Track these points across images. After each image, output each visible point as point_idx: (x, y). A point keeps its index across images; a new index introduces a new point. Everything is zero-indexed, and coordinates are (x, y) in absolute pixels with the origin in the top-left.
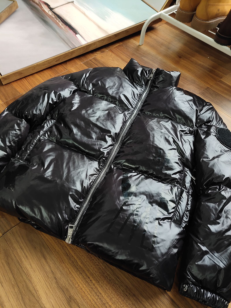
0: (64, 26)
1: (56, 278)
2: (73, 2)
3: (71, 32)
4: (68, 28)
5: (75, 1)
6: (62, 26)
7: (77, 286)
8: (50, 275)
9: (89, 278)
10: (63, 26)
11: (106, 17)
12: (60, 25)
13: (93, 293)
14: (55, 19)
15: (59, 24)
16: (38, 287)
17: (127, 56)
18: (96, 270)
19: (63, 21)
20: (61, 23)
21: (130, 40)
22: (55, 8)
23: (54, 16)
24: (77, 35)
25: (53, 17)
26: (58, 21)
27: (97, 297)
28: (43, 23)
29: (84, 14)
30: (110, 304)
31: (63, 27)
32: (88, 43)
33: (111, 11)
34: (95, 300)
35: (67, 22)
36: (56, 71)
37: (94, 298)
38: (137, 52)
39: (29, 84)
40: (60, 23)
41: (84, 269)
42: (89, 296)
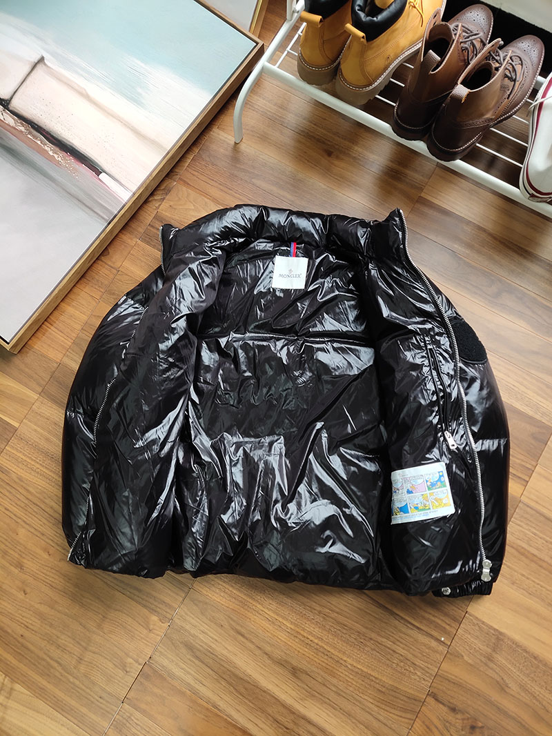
0: (62, 154)
1: (266, 654)
2: (42, 60)
3: (83, 169)
4: (71, 160)
5: (46, 56)
6: (56, 156)
7: (296, 653)
8: (258, 652)
9: (308, 638)
10: (59, 156)
11: (140, 90)
12: (51, 153)
13: (320, 654)
14: (29, 136)
15: (47, 152)
16: (248, 671)
17: (221, 187)
18: (313, 626)
19: (49, 136)
20: (49, 148)
21: (211, 133)
22: (11, 98)
23: (22, 129)
24: (102, 176)
25: (21, 132)
26: (39, 142)
27: (326, 657)
28: (8, 156)
29: (87, 97)
30: (345, 659)
31: (60, 159)
32: (134, 194)
33: (142, 65)
34: (326, 661)
35: (60, 138)
36: (98, 281)
37: (322, 659)
38: (238, 166)
39: (61, 334)
40: (46, 148)
41: (297, 629)
42: (316, 659)
